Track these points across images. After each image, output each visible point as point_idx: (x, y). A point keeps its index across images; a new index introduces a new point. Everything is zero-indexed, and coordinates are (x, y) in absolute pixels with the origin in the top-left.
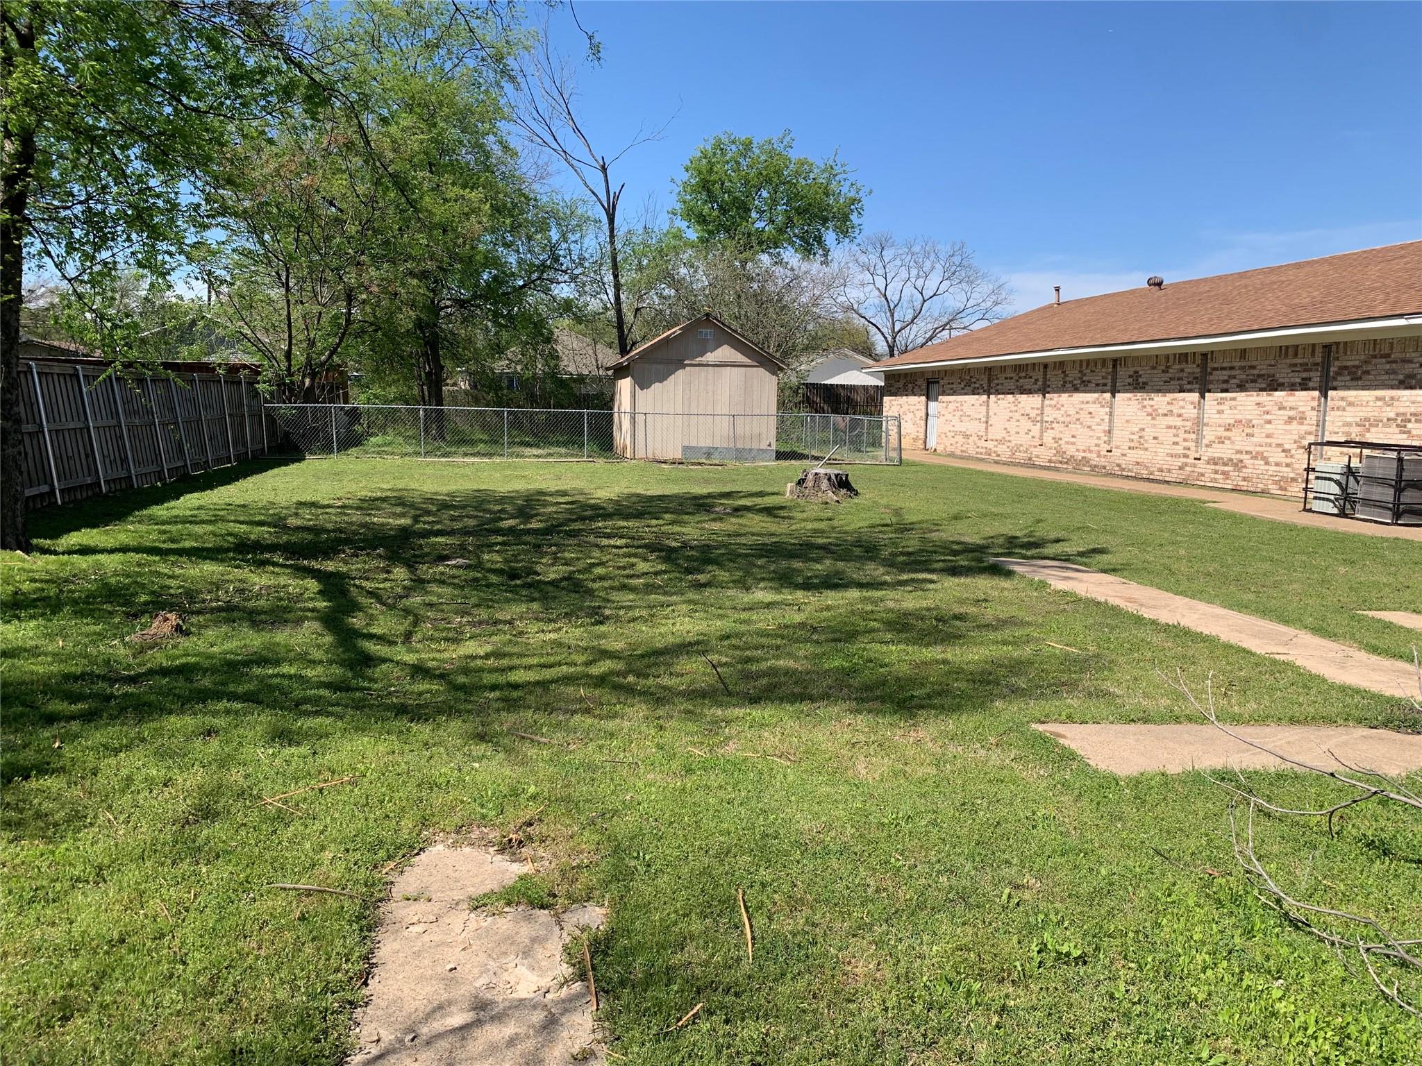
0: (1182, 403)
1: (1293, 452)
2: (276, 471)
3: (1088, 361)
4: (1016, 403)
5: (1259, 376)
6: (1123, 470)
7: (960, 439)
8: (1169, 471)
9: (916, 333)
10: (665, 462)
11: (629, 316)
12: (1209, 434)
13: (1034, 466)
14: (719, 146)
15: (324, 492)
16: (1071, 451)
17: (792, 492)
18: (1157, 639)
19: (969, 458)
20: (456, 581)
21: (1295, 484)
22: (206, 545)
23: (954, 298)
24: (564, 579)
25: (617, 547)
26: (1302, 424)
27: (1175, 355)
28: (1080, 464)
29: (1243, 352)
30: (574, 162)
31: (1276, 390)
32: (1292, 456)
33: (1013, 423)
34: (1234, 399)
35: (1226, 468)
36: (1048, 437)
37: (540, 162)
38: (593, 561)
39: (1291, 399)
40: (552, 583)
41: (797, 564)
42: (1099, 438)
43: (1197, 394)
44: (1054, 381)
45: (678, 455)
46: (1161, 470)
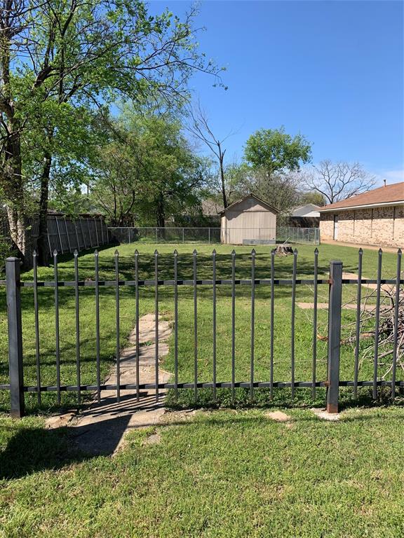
3: (386, 208)
4: (363, 223)
6: (397, 245)
7: (345, 236)
10: (236, 245)
11: (227, 196)
13: (369, 245)
14: (259, 134)
15: (126, 254)
16: (381, 240)
19: (348, 243)
28: (383, 244)
33: (362, 229)
42: (390, 235)
44: (375, 215)
45: (241, 242)
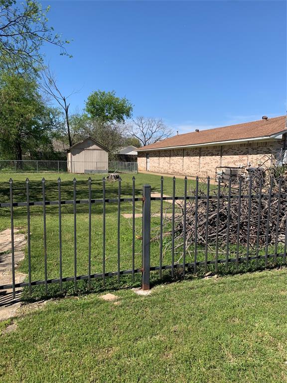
0: (196, 159)
3: (178, 149)
4: (165, 159)
5: (210, 153)
6: (185, 174)
7: (154, 168)
9: (151, 142)
10: (79, 174)
11: (72, 137)
12: (201, 166)
14: (96, 94)
16: (176, 170)
17: (106, 179)
19: (156, 172)
26: (218, 163)
28: (177, 173)
29: (207, 147)
30: (57, 98)
31: (213, 156)
33: (164, 164)
35: (204, 173)
36: (171, 167)
39: (216, 158)
42: (181, 167)
43: (199, 157)
44: (172, 154)
45: (83, 172)
46: (192, 174)
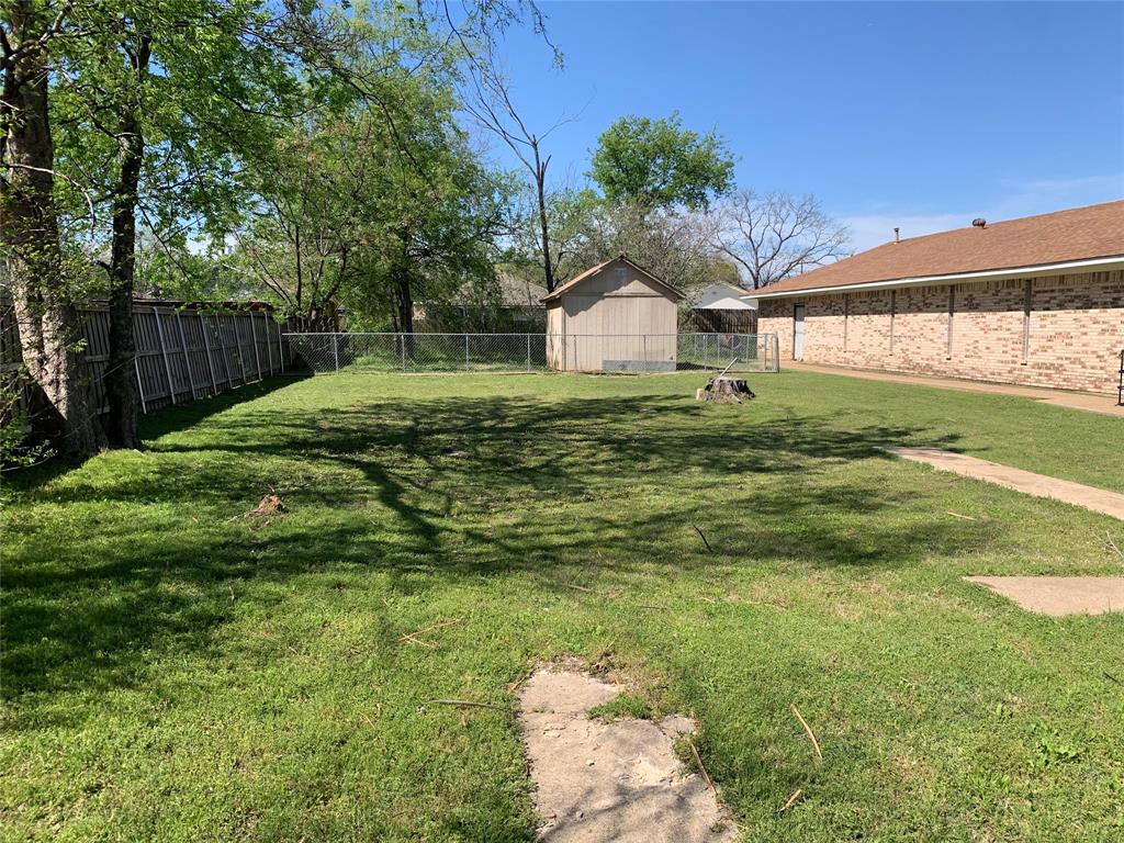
0: (1010, 320)
1: (1106, 357)
2: (295, 385)
3: (930, 288)
4: (870, 322)
5: (1075, 297)
6: (961, 374)
7: (822, 350)
8: (1000, 374)
9: (775, 268)
10: (590, 373)
11: (554, 260)
12: (1033, 345)
13: (885, 372)
14: (624, 126)
15: (338, 401)
16: (917, 359)
17: (701, 396)
18: (1036, 509)
19: (831, 366)
20: (463, 468)
21: (1108, 383)
22: (267, 443)
23: (805, 239)
24: (543, 466)
25: (577, 441)
26: (1114, 335)
27: (1003, 282)
28: (924, 370)
29: (1062, 278)
30: (512, 141)
31: (1090, 308)
32: (1105, 361)
33: (868, 337)
34: (1055, 316)
35: (1049, 372)
36: (897, 349)
37: (482, 140)
38: (562, 452)
39: (1103, 315)
40: (534, 469)
41: (724, 452)
42: (940, 349)
43: (1023, 313)
44: (901, 304)
45: (600, 368)
46: (993, 374)
